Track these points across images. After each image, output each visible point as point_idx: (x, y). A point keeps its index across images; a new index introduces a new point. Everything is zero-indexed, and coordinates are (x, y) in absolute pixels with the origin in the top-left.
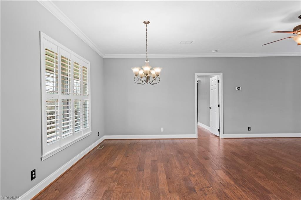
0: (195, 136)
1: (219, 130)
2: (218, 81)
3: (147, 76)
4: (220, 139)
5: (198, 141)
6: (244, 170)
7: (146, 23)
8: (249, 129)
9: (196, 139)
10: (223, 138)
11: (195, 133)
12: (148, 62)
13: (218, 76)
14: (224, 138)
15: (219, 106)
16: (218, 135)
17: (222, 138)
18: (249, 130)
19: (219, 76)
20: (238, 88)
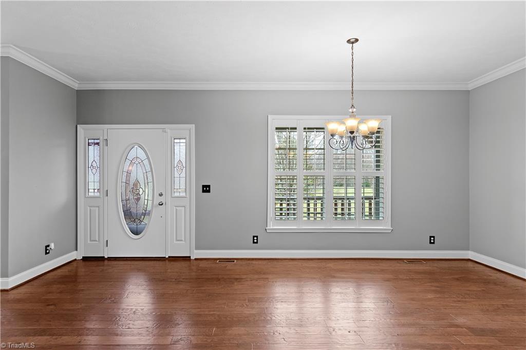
3: (352, 136)
7: (353, 43)
12: (355, 110)
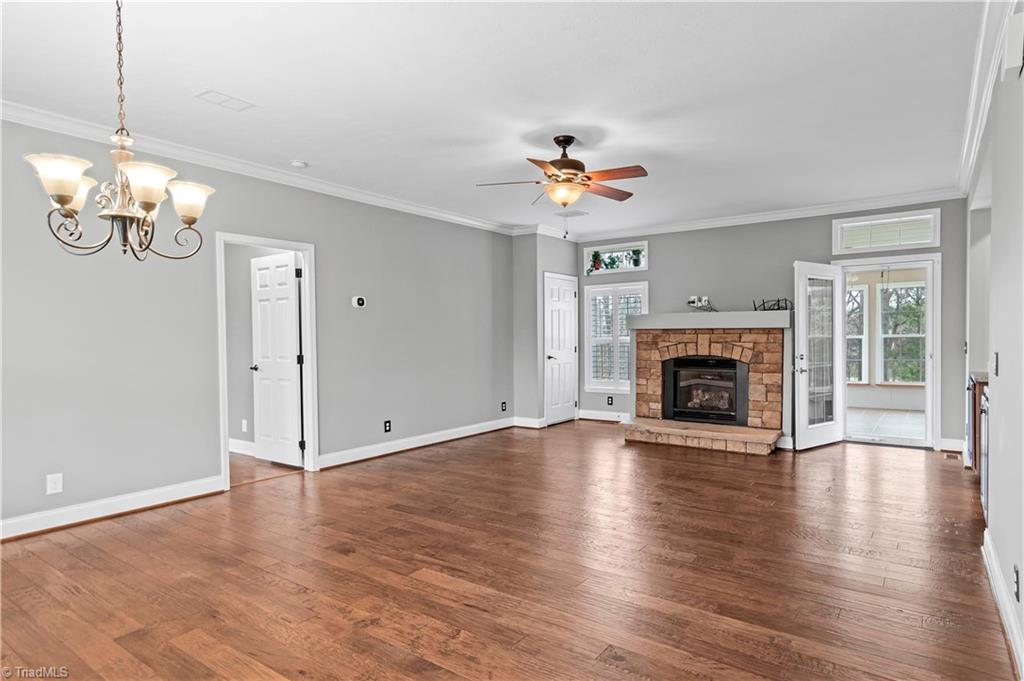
0: (222, 482)
1: (302, 445)
2: (299, 273)
4: (306, 474)
5: (232, 498)
6: (473, 546)
8: (387, 426)
9: (222, 492)
10: (318, 469)
11: (218, 472)
13: (296, 255)
14: (322, 470)
15: (300, 360)
16: (297, 463)
17: (314, 472)
18: (386, 431)
19: (300, 254)
20: (359, 299)
